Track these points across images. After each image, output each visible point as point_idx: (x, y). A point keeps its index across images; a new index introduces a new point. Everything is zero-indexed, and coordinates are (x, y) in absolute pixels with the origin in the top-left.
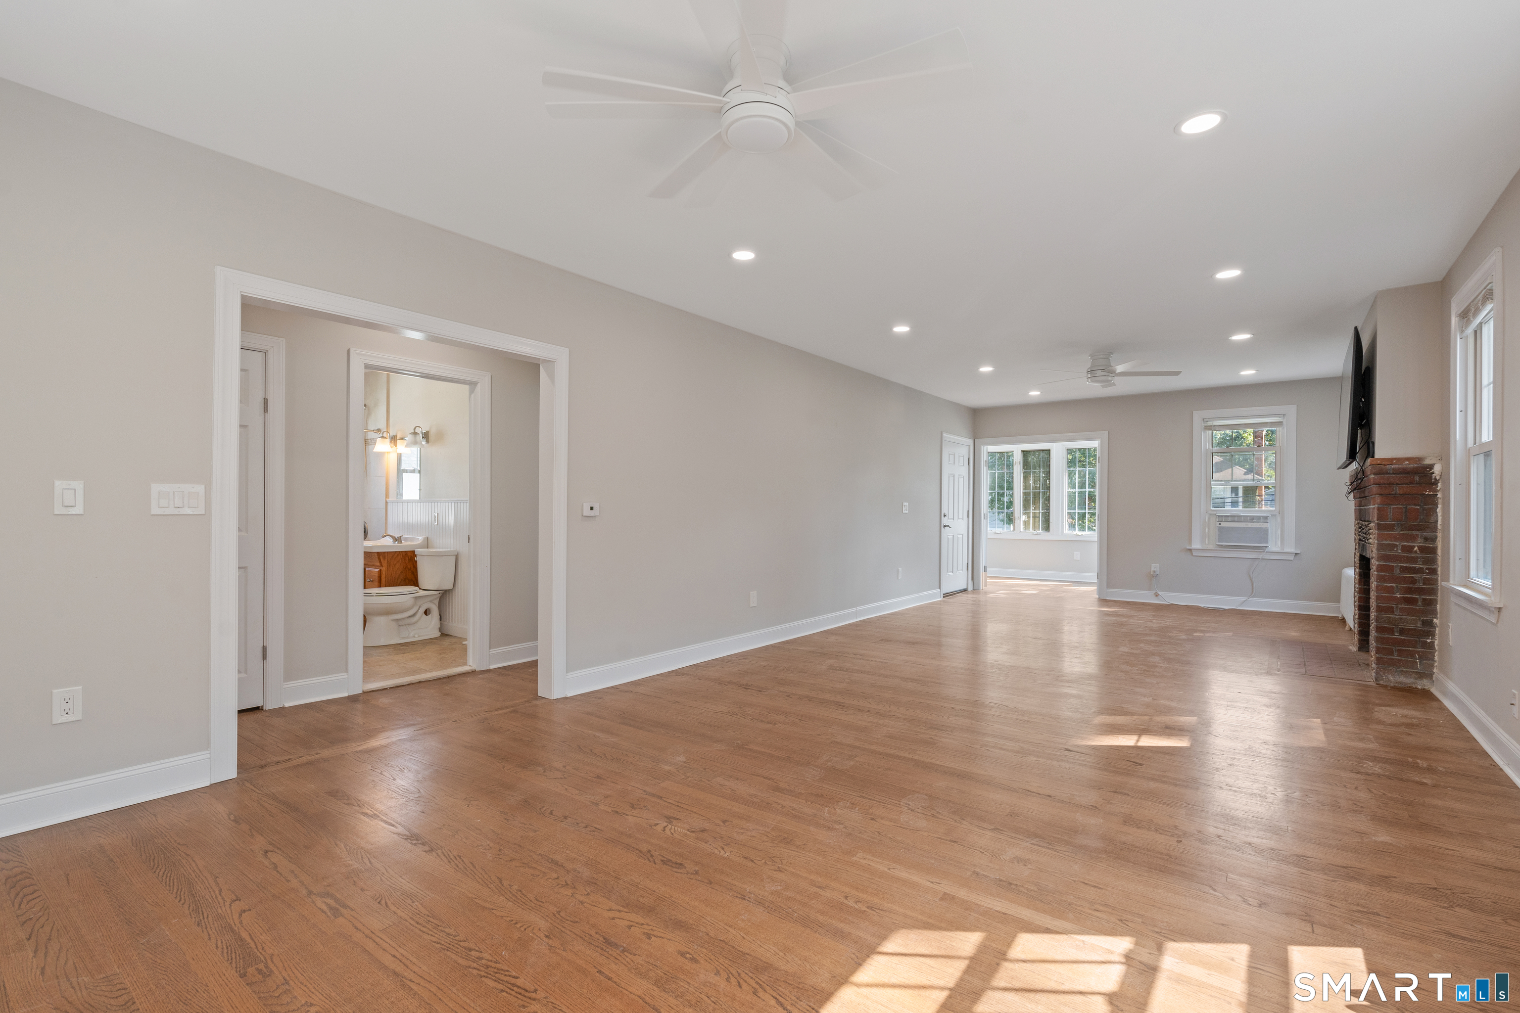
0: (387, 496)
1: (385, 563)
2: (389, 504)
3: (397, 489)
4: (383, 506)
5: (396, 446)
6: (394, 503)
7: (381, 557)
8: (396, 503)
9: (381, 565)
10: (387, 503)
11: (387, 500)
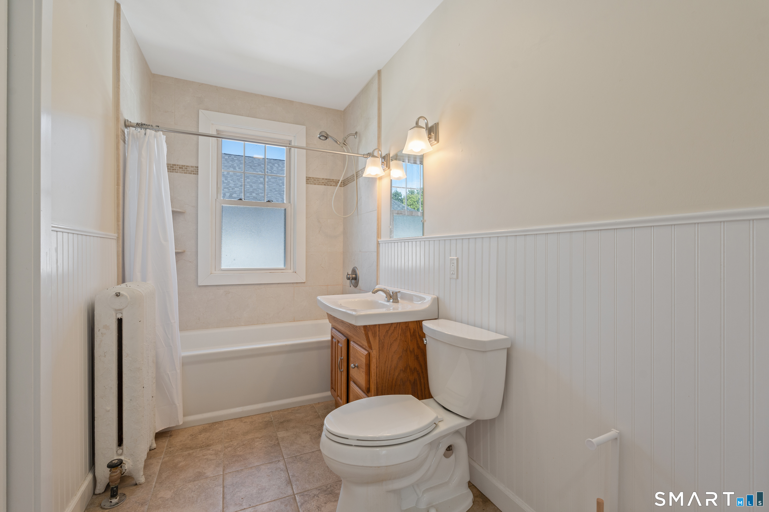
0: (379, 235)
1: (375, 344)
2: (381, 245)
3: (390, 225)
4: (373, 247)
5: (389, 168)
6: (387, 244)
7: (370, 334)
8: (390, 244)
9: (370, 347)
10: (378, 244)
11: (379, 240)
